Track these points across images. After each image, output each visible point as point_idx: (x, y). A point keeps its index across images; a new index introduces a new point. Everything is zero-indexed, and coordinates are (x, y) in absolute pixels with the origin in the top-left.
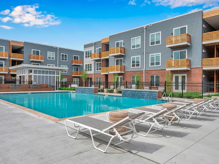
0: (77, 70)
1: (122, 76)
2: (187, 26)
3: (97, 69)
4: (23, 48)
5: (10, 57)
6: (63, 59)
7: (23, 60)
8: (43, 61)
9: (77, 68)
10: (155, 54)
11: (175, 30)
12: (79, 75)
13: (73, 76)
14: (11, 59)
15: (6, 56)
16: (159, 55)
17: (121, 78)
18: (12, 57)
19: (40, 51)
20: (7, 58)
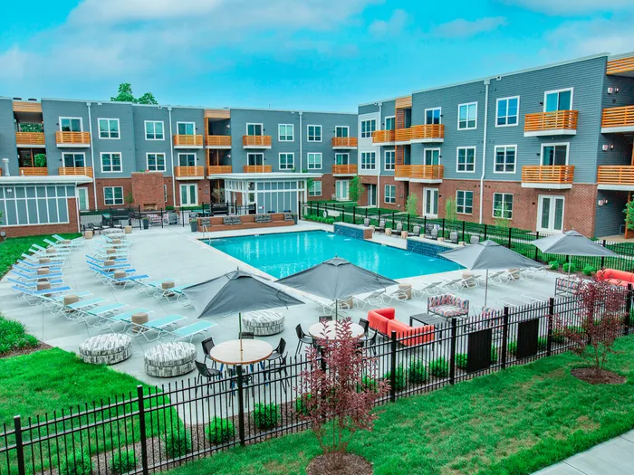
0: (345, 163)
1: (437, 190)
2: (572, 89)
3: (388, 167)
4: (227, 121)
5: (206, 143)
6: (311, 139)
7: (229, 147)
8: (270, 147)
9: (345, 157)
10: (505, 146)
11: (548, 95)
12: (350, 172)
13: (334, 175)
14: (209, 147)
15: (198, 144)
16: (512, 150)
17: (436, 193)
18: (211, 145)
19: (262, 124)
20: (201, 147)
